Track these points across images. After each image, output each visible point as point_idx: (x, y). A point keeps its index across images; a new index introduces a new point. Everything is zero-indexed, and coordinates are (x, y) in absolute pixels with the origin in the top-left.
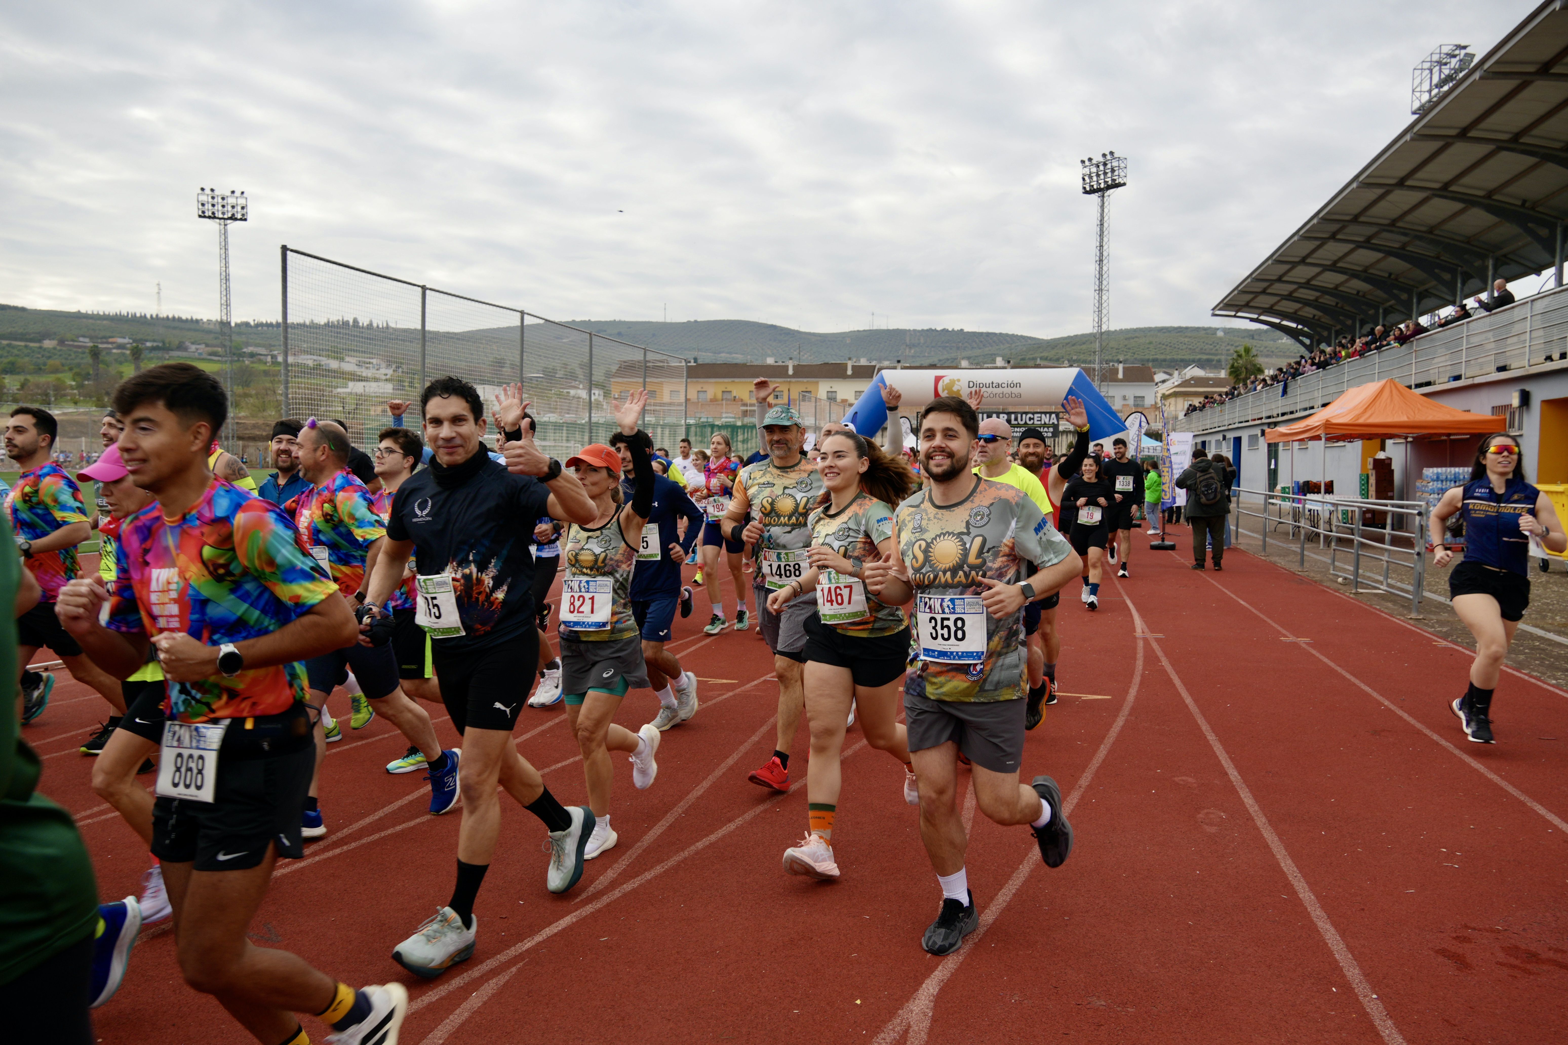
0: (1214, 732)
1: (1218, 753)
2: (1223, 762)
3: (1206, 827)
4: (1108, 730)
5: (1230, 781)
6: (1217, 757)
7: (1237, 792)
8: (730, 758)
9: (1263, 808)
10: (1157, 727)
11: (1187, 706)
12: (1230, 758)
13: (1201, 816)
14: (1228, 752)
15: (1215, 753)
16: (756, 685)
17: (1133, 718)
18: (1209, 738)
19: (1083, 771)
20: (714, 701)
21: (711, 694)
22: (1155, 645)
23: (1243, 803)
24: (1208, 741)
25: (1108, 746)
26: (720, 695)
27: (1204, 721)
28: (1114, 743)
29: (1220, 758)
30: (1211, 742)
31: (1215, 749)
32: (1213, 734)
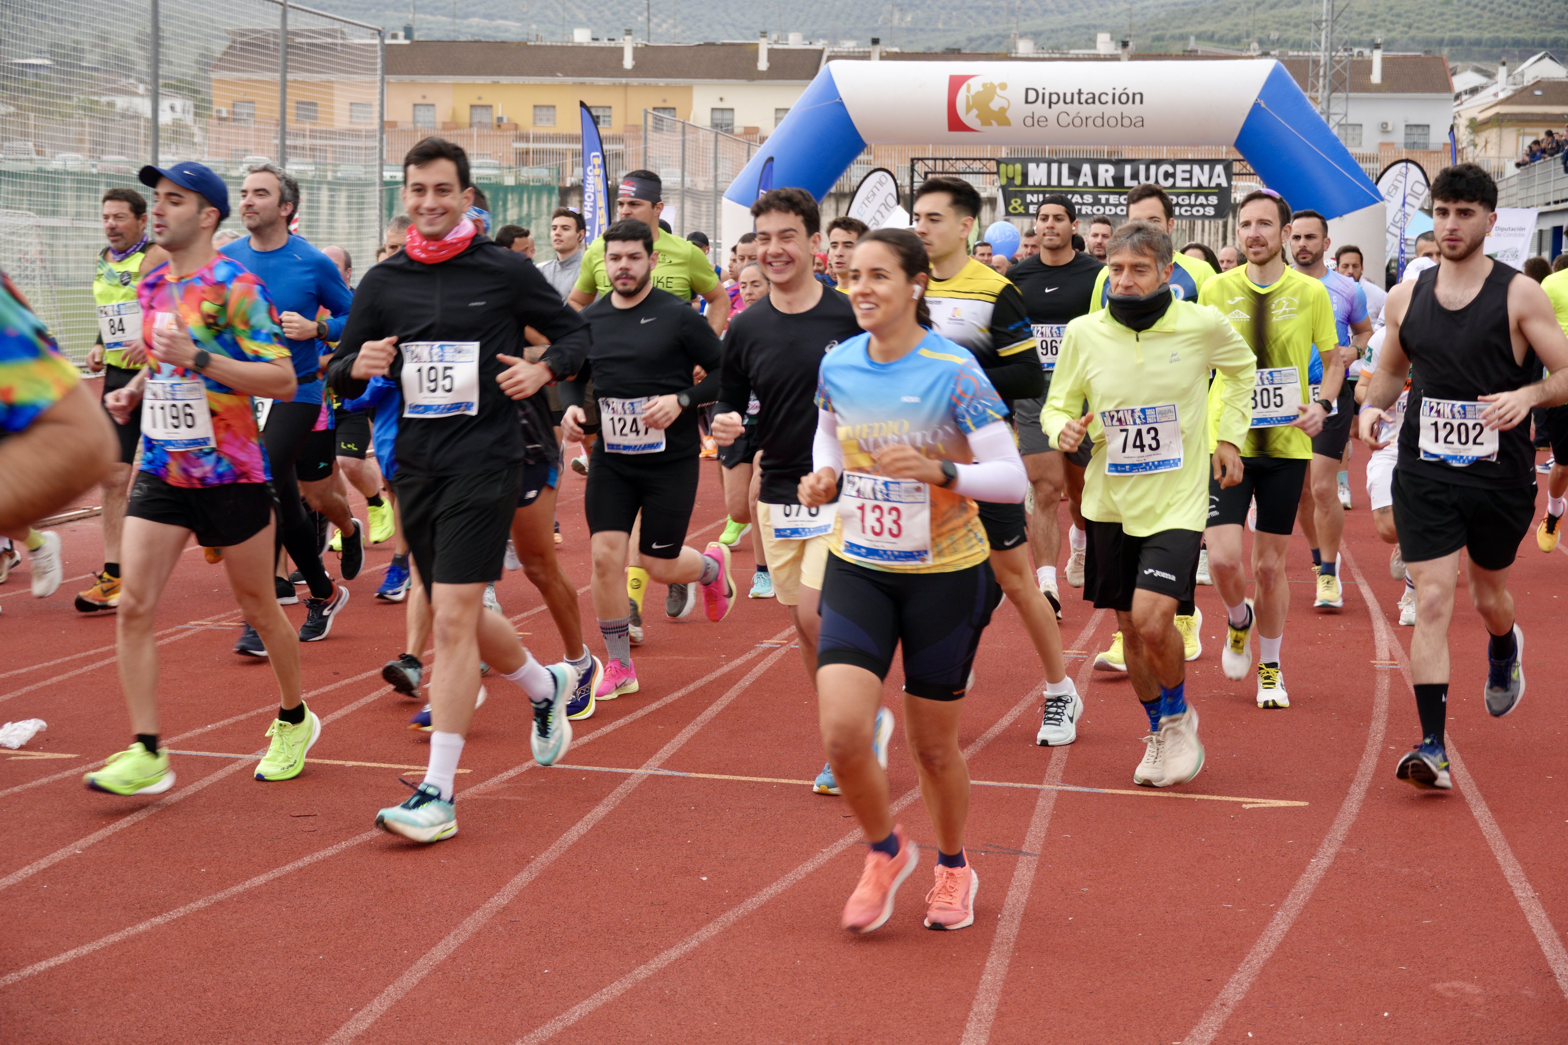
0: (1530, 881)
1: (1536, 927)
2: (1546, 948)
4: (1296, 877)
6: (1534, 937)
10: (1405, 871)
11: (1475, 823)
15: (1530, 928)
16: (511, 779)
17: (1354, 850)
18: (1518, 893)
19: (1234, 970)
24: (1516, 901)
25: (1293, 913)
27: (1510, 856)
28: (1305, 907)
29: (1540, 939)
30: (1521, 904)
31: (1530, 918)
32: (1528, 886)
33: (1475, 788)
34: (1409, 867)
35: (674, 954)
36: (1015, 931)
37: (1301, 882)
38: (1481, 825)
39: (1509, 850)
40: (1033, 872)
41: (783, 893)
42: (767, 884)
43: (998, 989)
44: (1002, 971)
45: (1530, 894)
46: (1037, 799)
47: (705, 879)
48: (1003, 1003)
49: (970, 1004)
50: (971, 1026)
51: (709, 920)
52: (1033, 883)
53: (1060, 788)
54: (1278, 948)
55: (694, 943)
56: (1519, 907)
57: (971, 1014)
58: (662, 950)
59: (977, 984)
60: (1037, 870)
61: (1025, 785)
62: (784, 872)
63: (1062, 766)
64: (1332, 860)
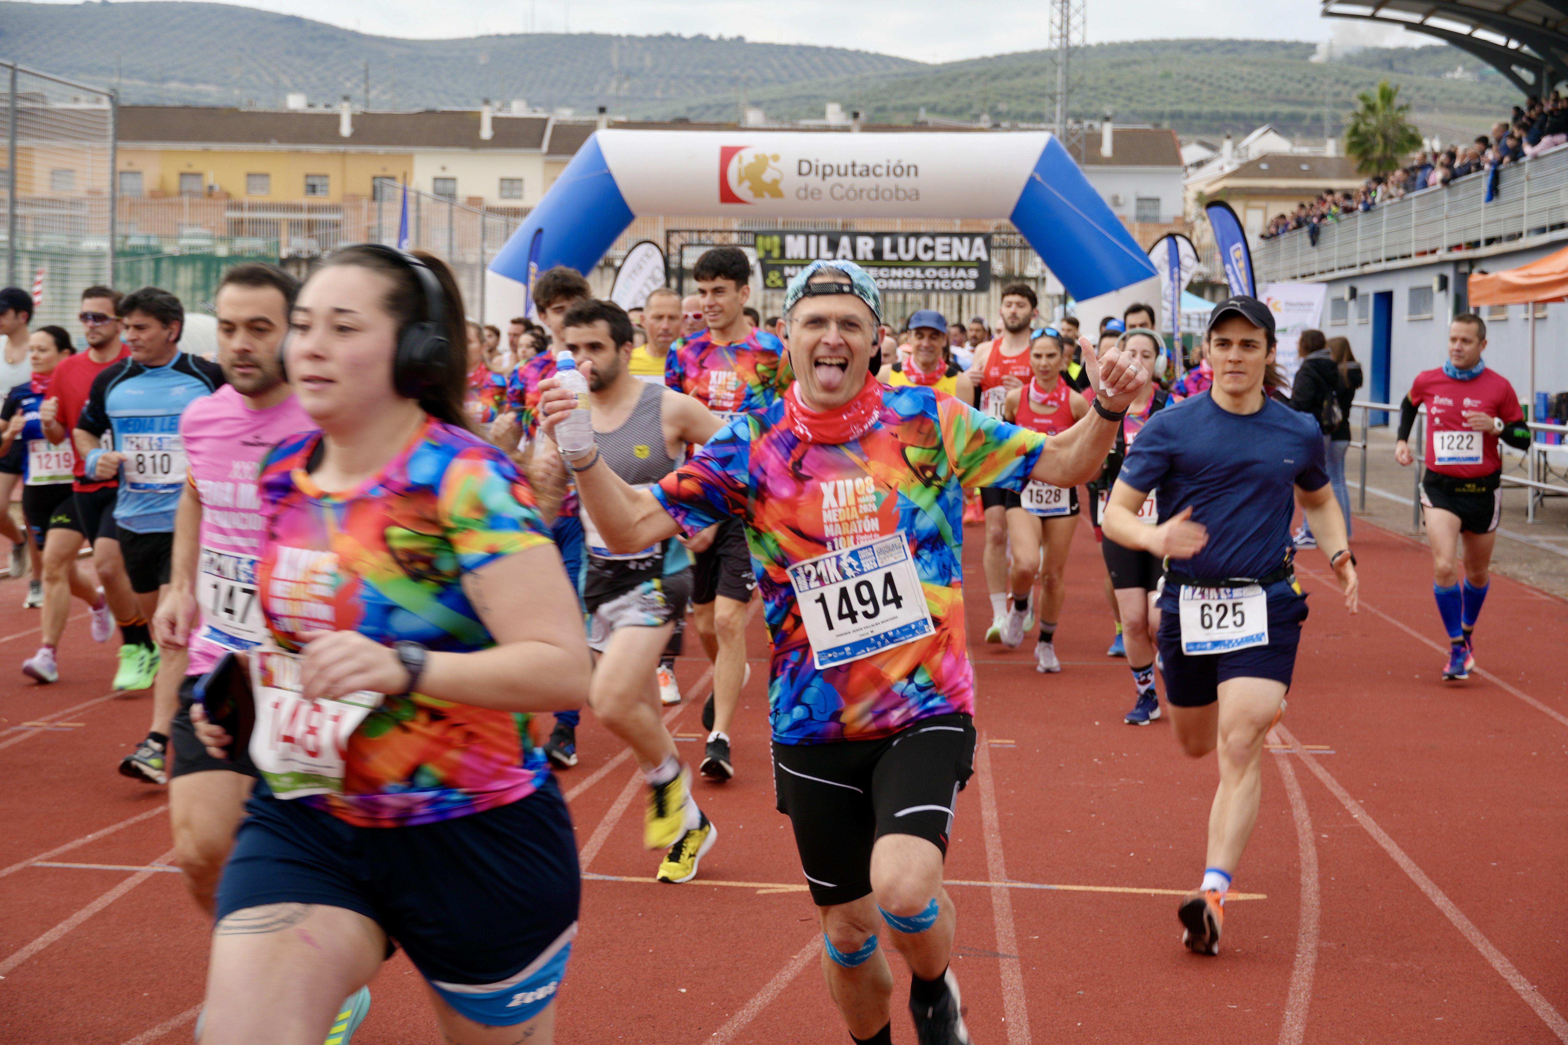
6: (1551, 1032)
10: (1394, 965)
11: (1440, 913)
17: (1333, 945)
18: (1516, 986)
22: (1320, 772)
25: (1302, 1012)
27: (1491, 947)
28: (1311, 1005)
29: (1559, 1035)
30: (1525, 997)
31: (1539, 1012)
32: (1523, 979)
33: (1424, 877)
34: (1397, 961)
36: (1027, 1037)
37: (1295, 980)
38: (1448, 915)
39: (1487, 941)
40: (1020, 976)
41: (772, 1005)
42: (751, 995)
46: (990, 898)
47: (684, 990)
51: (706, 1036)
52: (1025, 987)
53: (1008, 885)
56: (1523, 1000)
60: (1023, 972)
61: (973, 883)
62: (763, 982)
63: (1002, 861)
64: (1315, 955)
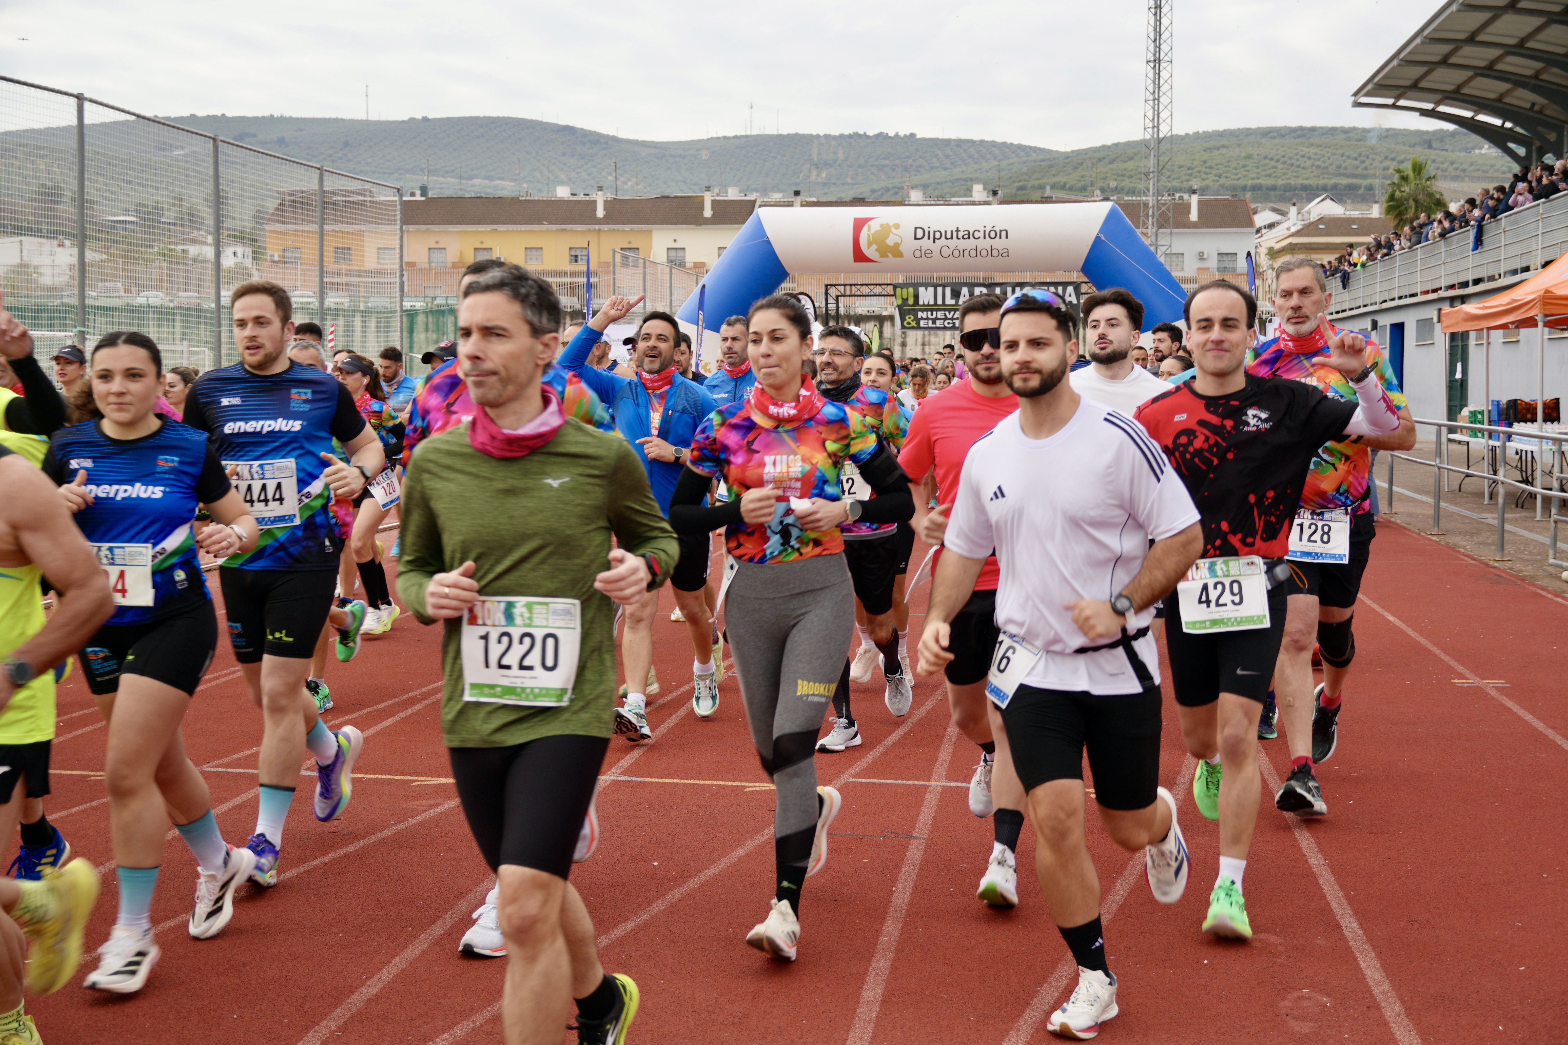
0: (1321, 851)
1: (1326, 888)
2: (1334, 905)
3: (1293, 1023)
5: (1343, 938)
6: (1324, 897)
7: (1355, 959)
8: (439, 923)
9: (1397, 986)
12: (1347, 897)
13: (1286, 1003)
14: (1343, 888)
15: (1320, 889)
18: (1312, 861)
20: (419, 819)
21: (414, 804)
23: (1363, 977)
24: (1310, 868)
26: (431, 807)
29: (1330, 898)
30: (1314, 870)
31: (1321, 882)
32: (1320, 855)
35: (630, 925)
36: (907, 901)
40: (922, 853)
41: (719, 874)
42: (707, 867)
43: (893, 948)
44: (896, 933)
45: (1321, 862)
46: (925, 794)
47: (656, 864)
48: (896, 960)
49: (870, 961)
50: (870, 979)
51: (658, 898)
52: (922, 861)
53: (942, 784)
54: (1118, 910)
55: (646, 916)
56: (1312, 873)
57: (871, 969)
58: (620, 923)
59: (876, 944)
60: (925, 850)
61: (916, 782)
62: (720, 857)
63: (946, 766)
